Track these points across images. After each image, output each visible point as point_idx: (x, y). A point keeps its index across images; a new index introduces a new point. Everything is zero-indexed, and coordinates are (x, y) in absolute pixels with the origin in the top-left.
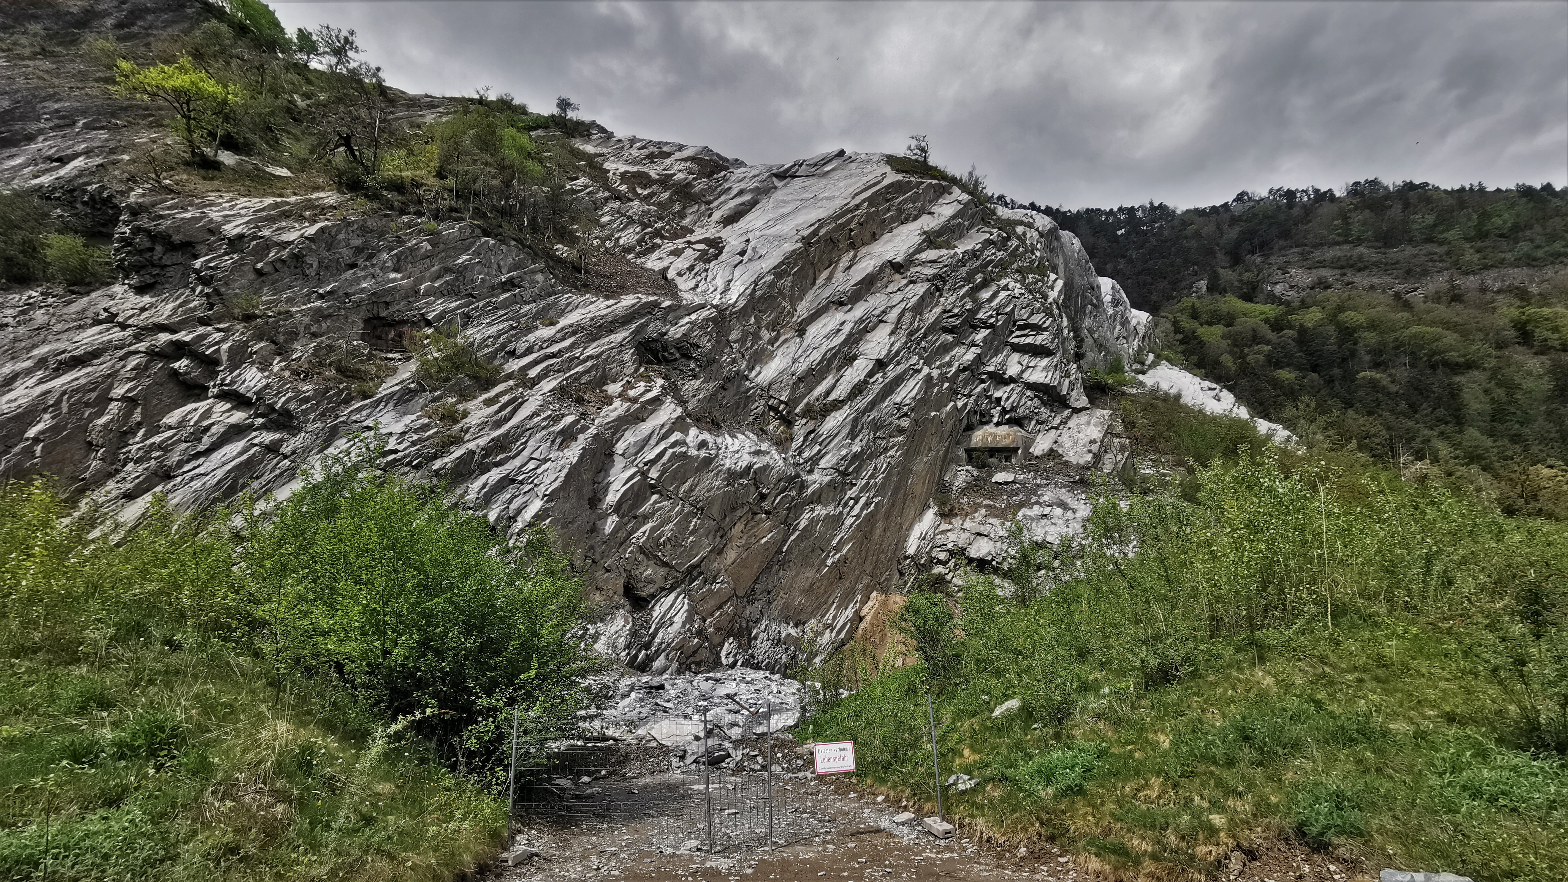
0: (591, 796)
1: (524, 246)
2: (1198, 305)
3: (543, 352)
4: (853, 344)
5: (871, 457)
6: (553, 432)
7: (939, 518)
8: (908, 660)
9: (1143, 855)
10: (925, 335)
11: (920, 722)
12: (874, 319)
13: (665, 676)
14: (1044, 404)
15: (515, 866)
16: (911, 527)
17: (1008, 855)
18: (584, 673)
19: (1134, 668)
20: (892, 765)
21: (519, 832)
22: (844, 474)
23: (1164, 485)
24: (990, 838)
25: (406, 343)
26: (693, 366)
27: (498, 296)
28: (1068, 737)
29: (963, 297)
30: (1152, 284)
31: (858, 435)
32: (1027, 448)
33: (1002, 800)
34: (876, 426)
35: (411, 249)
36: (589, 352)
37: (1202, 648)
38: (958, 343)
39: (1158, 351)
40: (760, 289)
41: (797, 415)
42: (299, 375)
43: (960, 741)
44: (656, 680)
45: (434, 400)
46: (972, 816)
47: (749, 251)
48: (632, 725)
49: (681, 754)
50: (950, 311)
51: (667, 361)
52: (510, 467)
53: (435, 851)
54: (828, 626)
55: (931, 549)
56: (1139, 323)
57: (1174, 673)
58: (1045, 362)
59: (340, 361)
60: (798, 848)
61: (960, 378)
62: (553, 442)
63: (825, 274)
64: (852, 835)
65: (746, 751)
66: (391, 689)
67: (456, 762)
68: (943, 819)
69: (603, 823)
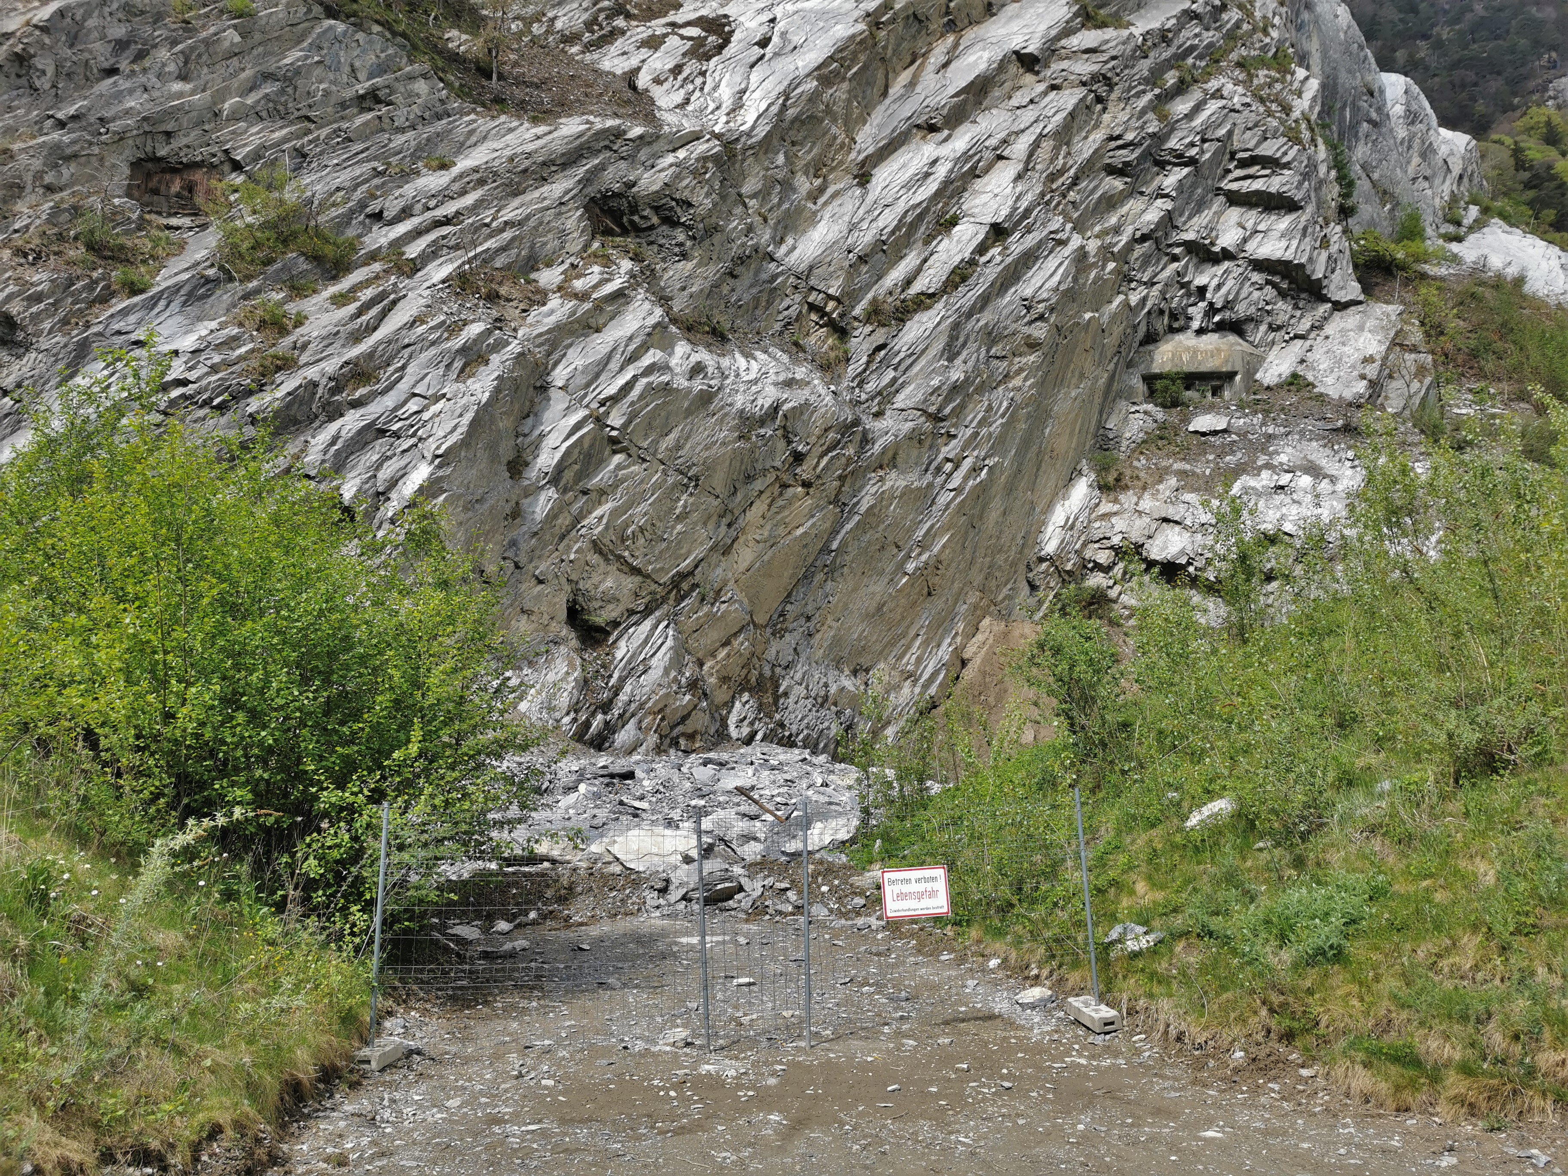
0: (512, 955)
1: (394, 34)
2: (1557, 119)
3: (429, 215)
4: (951, 197)
5: (981, 389)
6: (449, 350)
7: (1097, 492)
8: (1043, 732)
9: (1446, 1066)
10: (1074, 183)
11: (1060, 836)
12: (988, 155)
13: (636, 757)
14: (1283, 294)
15: (382, 1070)
16: (1049, 508)
17: (1212, 1063)
18: (499, 750)
19: (1435, 747)
20: (1012, 906)
21: (390, 1014)
22: (937, 418)
23: (1492, 433)
24: (1182, 1033)
25: (199, 199)
26: (681, 237)
27: (350, 119)
28: (1318, 864)
29: (1143, 112)
30: (1476, 84)
31: (958, 353)
32: (1250, 374)
33: (1203, 970)
34: (991, 336)
35: (206, 42)
36: (507, 214)
37: (1555, 712)
38: (1132, 192)
39: (1486, 201)
40: (794, 105)
41: (855, 318)
42: (25, 256)
43: (1130, 868)
44: (621, 765)
45: (246, 297)
46: (1151, 996)
47: (775, 39)
48: (577, 837)
49: (660, 885)
50: (1119, 137)
51: (638, 230)
52: (375, 409)
53: (250, 1042)
54: (911, 676)
55: (1084, 545)
56: (1452, 153)
57: (1506, 756)
58: (1284, 222)
59: (92, 232)
60: (855, 1043)
61: (1136, 254)
62: (448, 366)
63: (905, 77)
64: (946, 1023)
65: (769, 881)
66: (178, 776)
67: (285, 897)
68: (1102, 998)
69: (529, 999)
